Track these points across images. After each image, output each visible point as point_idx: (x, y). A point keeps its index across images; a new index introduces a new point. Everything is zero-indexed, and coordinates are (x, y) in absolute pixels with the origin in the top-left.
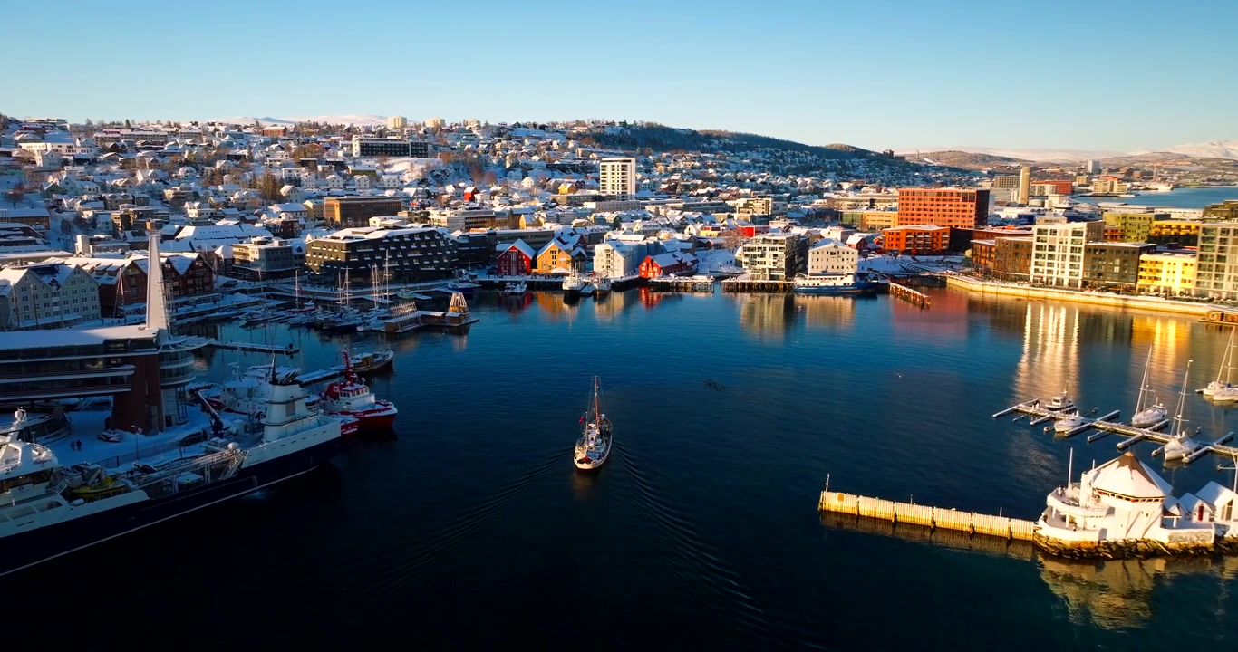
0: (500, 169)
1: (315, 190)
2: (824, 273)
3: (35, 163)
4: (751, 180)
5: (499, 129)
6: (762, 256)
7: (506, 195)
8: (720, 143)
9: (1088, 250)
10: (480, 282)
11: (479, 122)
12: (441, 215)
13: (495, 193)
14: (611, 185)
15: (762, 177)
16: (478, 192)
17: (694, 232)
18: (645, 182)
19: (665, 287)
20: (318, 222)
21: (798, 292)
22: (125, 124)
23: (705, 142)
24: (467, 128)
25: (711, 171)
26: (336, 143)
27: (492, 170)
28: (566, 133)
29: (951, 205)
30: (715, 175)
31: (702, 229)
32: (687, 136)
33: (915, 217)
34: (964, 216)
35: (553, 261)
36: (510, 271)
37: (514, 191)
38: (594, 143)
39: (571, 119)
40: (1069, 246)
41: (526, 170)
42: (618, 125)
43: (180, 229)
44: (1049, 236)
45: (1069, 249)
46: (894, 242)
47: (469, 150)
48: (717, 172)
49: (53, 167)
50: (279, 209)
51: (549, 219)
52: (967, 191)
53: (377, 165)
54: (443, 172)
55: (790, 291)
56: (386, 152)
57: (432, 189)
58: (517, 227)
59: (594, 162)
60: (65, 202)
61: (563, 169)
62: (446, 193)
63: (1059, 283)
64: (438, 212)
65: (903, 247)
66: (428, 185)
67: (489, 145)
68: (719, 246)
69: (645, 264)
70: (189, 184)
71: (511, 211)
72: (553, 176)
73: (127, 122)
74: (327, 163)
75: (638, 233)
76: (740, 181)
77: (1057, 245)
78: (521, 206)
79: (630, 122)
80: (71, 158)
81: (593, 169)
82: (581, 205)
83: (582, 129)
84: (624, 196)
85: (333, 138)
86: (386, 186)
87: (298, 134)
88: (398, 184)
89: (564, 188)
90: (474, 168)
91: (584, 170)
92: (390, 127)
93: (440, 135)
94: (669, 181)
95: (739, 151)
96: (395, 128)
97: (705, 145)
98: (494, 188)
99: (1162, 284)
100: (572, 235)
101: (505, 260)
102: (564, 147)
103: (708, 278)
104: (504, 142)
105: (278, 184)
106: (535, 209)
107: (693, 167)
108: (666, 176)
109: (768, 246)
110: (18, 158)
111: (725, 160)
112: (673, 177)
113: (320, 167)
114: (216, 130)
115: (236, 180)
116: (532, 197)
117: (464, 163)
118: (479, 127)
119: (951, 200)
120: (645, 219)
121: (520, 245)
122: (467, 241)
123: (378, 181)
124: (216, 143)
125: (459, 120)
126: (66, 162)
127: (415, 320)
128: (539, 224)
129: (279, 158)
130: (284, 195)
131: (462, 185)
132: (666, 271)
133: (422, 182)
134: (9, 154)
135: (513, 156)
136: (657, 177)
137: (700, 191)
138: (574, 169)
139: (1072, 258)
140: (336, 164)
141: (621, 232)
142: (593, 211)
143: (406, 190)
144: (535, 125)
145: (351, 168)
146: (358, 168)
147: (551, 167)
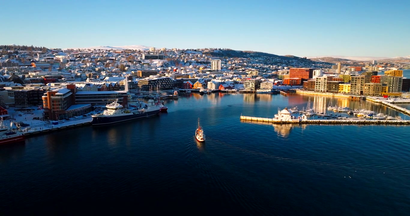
0: (183, 63)
1: (133, 68)
2: (264, 89)
3: (60, 61)
4: (256, 66)
5: (182, 51)
6: (249, 84)
7: (185, 70)
8: (249, 55)
9: (328, 83)
10: (180, 90)
11: (176, 49)
12: (168, 75)
13: (182, 69)
14: (214, 68)
15: (260, 65)
16: (177, 69)
17: (235, 80)
18: (224, 67)
19: (225, 92)
20: (135, 77)
21: (257, 93)
22: (78, 50)
23: (245, 55)
24: (173, 51)
25: (245, 63)
26: (136, 55)
27: (181, 63)
28: (202, 52)
29: (303, 73)
30: (246, 65)
31: (237, 79)
32: (239, 53)
33: (294, 76)
34: (306, 76)
35: (198, 86)
36: (187, 88)
37: (187, 69)
38: (210, 55)
39: (204, 48)
40: (323, 82)
41: (190, 63)
42: (218, 49)
43: (105, 78)
44: (319, 80)
45: (323, 83)
46: (287, 82)
47: (174, 57)
48: (247, 64)
49: (65, 62)
50: (125, 73)
51: (197, 76)
52: (307, 69)
53: (150, 62)
54: (168, 64)
55: (255, 93)
56: (152, 58)
57: (165, 68)
58: (189, 78)
59: (210, 61)
60: (72, 71)
61: (201, 63)
62: (168, 69)
63: (321, 91)
64: (168, 74)
65: (289, 83)
66: (164, 67)
67: (180, 56)
68: (241, 83)
69: (220, 86)
70: (101, 67)
71: (187, 74)
72: (198, 65)
73: (79, 49)
74: (136, 61)
75: (220, 80)
76: (253, 66)
77: (321, 82)
78: (189, 73)
79: (222, 49)
80: (69, 60)
81: (210, 63)
82: (206, 73)
83: (207, 51)
84: (218, 70)
85: (135, 54)
86: (152, 67)
87: (125, 53)
88: (155, 67)
89: (201, 68)
90: (176, 63)
91: (207, 63)
92: (151, 50)
93: (165, 53)
94: (231, 66)
95: (255, 57)
96: (152, 51)
97: (245, 56)
98: (182, 68)
99: (344, 91)
100: (202, 80)
101: (186, 85)
102: (201, 56)
103: (236, 90)
104: (184, 55)
105: (124, 67)
106: (193, 74)
107: (240, 62)
108: (231, 65)
109: (250, 82)
110: (55, 60)
111: (250, 60)
112: (233, 65)
113: (134, 62)
114: (103, 52)
115: (113, 66)
116: (192, 71)
117: (173, 61)
118: (176, 50)
119: (303, 71)
120: (223, 76)
121: (189, 82)
122: (176, 81)
123: (150, 66)
124: (104, 55)
125: (171, 49)
126: (68, 61)
127: (166, 97)
128: (194, 77)
129: (123, 60)
130: (126, 69)
131: (173, 67)
132: (226, 88)
133: (162, 66)
134: (53, 59)
135: (187, 59)
136: (228, 65)
137: (240, 69)
138: (204, 63)
139: (324, 85)
140: (139, 61)
141: (216, 79)
142: (209, 74)
143: (158, 69)
144: (193, 50)
145: (143, 62)
146: (144, 62)
147: (198, 62)
